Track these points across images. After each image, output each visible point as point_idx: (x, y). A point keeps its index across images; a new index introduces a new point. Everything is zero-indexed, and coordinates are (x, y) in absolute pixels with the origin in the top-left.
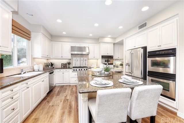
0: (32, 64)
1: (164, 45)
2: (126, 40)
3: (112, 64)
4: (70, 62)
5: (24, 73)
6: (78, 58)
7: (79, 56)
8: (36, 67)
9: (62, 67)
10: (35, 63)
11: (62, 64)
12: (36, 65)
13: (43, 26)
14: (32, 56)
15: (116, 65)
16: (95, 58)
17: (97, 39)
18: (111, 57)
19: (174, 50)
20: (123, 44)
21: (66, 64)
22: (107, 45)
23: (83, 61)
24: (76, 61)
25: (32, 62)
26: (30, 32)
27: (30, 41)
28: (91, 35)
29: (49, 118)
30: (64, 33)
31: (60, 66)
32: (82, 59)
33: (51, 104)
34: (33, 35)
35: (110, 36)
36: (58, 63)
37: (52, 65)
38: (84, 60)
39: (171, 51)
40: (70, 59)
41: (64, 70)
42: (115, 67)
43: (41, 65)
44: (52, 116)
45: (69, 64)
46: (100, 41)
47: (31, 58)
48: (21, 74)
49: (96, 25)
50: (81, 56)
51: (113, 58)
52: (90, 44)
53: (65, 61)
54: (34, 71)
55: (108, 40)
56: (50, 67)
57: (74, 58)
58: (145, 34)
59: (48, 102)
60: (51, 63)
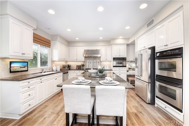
0: (51, 65)
1: (171, 44)
2: (137, 40)
3: (125, 66)
4: (84, 65)
5: (44, 72)
6: (91, 61)
7: (92, 59)
8: (54, 68)
9: (77, 68)
10: (54, 65)
11: (77, 66)
12: (55, 67)
13: (59, 35)
14: (51, 59)
15: (132, 68)
16: (107, 60)
17: (109, 42)
18: (124, 59)
19: (181, 49)
20: (135, 45)
21: (80, 66)
22: (119, 46)
23: (96, 64)
24: (89, 63)
25: (51, 64)
26: (50, 41)
27: (50, 48)
28: (101, 38)
29: (54, 107)
30: (77, 39)
31: (75, 68)
32: (95, 61)
33: (60, 98)
34: (52, 43)
35: (121, 37)
36: (74, 64)
37: (69, 66)
38: (97, 62)
39: (177, 51)
40: (84, 62)
41: (78, 71)
42: (131, 70)
43: (58, 66)
44: (56, 106)
45: (83, 65)
46: (111, 43)
47: (51, 61)
48: (42, 73)
49: (101, 29)
50: (94, 59)
51: (126, 60)
52: (102, 47)
53: (80, 64)
54: (53, 71)
55: (120, 41)
56: (66, 68)
57: (88, 61)
58: (153, 32)
59: (59, 96)
60: (68, 65)
